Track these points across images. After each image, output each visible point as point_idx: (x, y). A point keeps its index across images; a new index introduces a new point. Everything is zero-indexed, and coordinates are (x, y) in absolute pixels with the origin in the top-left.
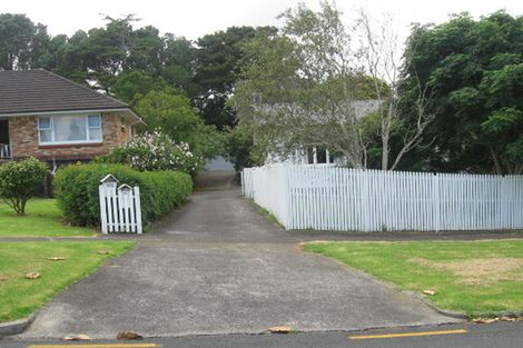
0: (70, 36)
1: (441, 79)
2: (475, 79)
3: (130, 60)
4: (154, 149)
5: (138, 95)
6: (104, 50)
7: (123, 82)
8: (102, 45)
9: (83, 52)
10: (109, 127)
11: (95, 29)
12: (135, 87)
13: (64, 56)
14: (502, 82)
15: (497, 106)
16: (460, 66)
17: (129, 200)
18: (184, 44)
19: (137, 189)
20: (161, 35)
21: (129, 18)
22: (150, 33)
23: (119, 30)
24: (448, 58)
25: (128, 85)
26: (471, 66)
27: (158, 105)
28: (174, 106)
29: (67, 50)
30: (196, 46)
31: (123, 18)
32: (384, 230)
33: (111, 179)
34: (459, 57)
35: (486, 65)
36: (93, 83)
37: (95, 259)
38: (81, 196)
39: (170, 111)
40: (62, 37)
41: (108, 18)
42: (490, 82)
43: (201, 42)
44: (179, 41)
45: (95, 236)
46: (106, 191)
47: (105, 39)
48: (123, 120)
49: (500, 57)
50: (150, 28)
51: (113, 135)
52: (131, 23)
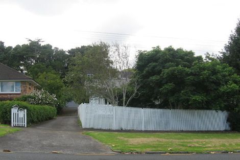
0: (14, 47)
1: (148, 72)
2: (159, 72)
3: (38, 59)
4: (40, 97)
5: (39, 73)
6: (27, 54)
7: (34, 68)
8: (26, 52)
9: (18, 54)
10: (24, 87)
11: (24, 45)
12: (39, 70)
13: (10, 56)
14: (168, 73)
15: (166, 83)
16: (154, 67)
17: (22, 114)
18: (62, 52)
19: (25, 110)
20: (53, 48)
21: (39, 41)
22: (48, 47)
23: (34, 46)
24: (150, 64)
25: (36, 69)
26: (158, 67)
27: (47, 78)
28: (54, 79)
29: (12, 53)
30: (67, 53)
31: (36, 41)
32: (122, 129)
33: (16, 106)
34: (154, 64)
35: (164, 67)
36: (22, 68)
37: (4, 132)
38: (5, 112)
39: (52, 81)
40: (10, 48)
41: (30, 40)
42: (164, 74)
43: (69, 52)
44: (60, 51)
45: (8, 127)
46: (14, 111)
47: (28, 49)
48: (30, 84)
49: (168, 64)
50: (48, 45)
51: (25, 90)
52: (40, 43)
